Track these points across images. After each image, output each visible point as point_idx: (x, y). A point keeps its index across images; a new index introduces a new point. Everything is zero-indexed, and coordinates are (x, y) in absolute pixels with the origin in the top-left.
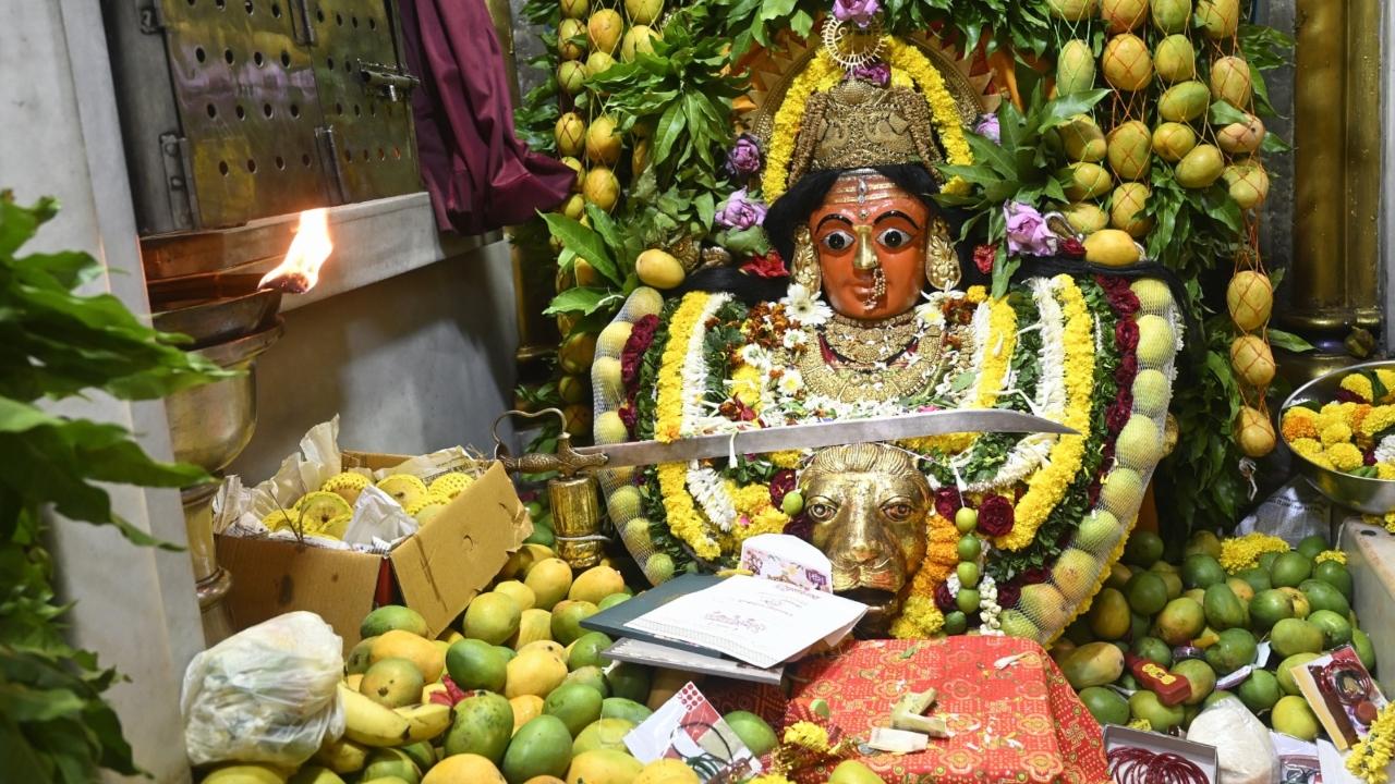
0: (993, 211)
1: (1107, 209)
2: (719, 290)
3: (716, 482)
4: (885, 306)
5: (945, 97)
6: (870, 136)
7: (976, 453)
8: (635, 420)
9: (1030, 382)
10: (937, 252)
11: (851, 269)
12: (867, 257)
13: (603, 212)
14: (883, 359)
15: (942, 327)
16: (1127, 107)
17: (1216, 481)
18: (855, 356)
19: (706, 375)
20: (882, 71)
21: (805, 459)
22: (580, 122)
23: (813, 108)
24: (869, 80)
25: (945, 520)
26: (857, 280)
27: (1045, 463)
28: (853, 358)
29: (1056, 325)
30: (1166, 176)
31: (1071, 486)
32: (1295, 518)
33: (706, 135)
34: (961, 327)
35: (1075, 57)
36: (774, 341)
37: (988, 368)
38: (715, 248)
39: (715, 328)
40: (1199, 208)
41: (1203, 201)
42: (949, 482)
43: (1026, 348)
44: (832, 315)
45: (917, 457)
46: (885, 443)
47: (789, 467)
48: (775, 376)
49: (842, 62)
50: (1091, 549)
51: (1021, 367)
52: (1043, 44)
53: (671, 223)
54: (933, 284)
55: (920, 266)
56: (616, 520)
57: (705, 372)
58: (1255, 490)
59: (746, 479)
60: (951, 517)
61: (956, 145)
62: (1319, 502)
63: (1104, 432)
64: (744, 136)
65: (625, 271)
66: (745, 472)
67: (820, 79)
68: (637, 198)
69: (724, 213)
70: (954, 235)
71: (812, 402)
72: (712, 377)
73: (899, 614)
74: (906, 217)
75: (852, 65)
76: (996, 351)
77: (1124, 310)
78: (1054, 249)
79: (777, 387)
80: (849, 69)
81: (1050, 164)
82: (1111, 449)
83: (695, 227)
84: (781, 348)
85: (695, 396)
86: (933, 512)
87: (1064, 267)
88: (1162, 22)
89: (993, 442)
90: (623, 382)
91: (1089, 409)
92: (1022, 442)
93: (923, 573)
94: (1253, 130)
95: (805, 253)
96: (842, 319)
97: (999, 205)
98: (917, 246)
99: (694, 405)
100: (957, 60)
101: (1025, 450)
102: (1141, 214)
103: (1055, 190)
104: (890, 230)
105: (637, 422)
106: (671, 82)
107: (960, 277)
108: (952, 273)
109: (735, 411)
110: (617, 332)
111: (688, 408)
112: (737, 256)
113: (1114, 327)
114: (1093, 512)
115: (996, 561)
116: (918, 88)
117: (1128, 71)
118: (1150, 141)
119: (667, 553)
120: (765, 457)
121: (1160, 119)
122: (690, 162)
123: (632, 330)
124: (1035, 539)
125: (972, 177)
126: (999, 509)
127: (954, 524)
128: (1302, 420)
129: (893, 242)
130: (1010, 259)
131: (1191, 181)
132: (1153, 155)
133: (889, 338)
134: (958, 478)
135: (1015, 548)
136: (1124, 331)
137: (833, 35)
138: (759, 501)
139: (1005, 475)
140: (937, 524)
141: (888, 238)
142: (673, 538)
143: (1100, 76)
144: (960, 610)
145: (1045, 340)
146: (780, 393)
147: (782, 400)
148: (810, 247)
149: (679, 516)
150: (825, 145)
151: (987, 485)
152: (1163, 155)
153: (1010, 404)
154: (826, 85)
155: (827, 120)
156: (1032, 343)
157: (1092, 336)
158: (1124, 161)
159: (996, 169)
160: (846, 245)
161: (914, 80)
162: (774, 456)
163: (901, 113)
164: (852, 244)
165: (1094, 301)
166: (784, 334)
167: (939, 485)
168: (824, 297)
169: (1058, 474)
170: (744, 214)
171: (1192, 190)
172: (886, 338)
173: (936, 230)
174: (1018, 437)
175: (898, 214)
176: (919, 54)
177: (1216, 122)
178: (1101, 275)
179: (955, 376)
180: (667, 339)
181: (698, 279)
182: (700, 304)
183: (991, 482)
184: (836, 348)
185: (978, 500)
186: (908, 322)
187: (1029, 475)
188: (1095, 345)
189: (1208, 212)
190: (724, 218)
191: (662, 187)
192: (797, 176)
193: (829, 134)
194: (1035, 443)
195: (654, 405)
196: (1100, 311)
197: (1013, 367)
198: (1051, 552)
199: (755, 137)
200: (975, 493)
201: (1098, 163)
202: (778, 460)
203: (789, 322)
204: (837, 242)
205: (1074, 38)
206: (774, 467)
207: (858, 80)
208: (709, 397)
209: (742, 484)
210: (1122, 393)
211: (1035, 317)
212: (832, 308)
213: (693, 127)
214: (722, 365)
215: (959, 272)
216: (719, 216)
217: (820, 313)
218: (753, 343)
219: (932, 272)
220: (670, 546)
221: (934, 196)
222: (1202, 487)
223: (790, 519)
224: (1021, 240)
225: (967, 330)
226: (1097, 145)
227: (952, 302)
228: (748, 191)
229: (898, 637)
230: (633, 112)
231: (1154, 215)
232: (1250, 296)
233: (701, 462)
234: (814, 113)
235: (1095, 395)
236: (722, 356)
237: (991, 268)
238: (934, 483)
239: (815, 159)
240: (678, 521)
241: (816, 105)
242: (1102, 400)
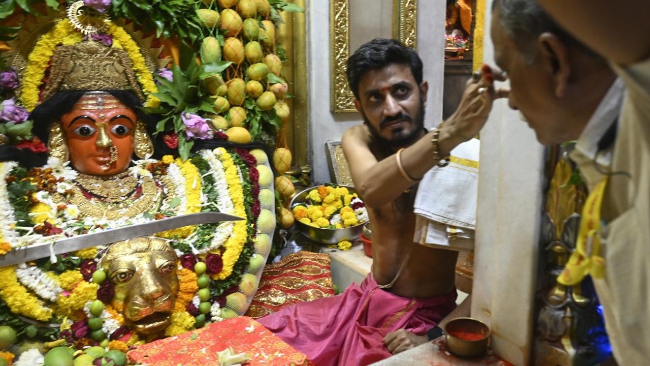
0: (175, 117)
1: (228, 118)
2: (7, 159)
3: (40, 275)
4: (115, 167)
5: (140, 57)
6: (103, 72)
7: (199, 235)
9: (215, 199)
10: (140, 139)
11: (94, 148)
12: (105, 140)
14: (124, 195)
16: (236, 71)
18: (107, 195)
20: (107, 38)
21: (101, 251)
23: (63, 54)
24: (101, 41)
25: (189, 271)
26: (98, 153)
27: (233, 235)
28: (105, 196)
29: (221, 171)
30: (253, 104)
31: (245, 244)
34: (163, 177)
35: (211, 45)
36: (51, 189)
37: (190, 194)
39: (14, 183)
40: (266, 119)
41: (267, 117)
42: (187, 250)
43: (208, 183)
44: (77, 174)
45: (169, 241)
47: (90, 257)
48: (60, 209)
50: (254, 272)
51: (208, 192)
52: (195, 37)
54: (138, 156)
55: (132, 147)
58: (286, 242)
59: (63, 268)
60: (192, 268)
63: (251, 219)
66: (61, 265)
67: (64, 37)
72: (20, 212)
73: (170, 323)
74: (128, 118)
76: (193, 185)
77: (250, 163)
78: (212, 136)
79: (63, 215)
80: (87, 34)
81: (203, 95)
82: (256, 226)
84: (57, 193)
85: (9, 225)
86: (180, 267)
87: (220, 144)
88: (249, 35)
89: (207, 228)
91: (244, 209)
92: (218, 227)
93: (179, 300)
94: (285, 87)
95: (57, 138)
97: (178, 114)
98: (131, 135)
99: (10, 230)
101: (221, 231)
102: (245, 121)
103: (206, 107)
107: (153, 152)
108: (149, 150)
109: (47, 229)
113: (247, 171)
114: (254, 255)
116: (125, 50)
117: (236, 54)
118: (245, 88)
120: (73, 254)
121: (249, 79)
124: (233, 272)
125: (164, 99)
126: (215, 260)
127: (194, 271)
128: (301, 211)
129: (120, 132)
130: (188, 141)
131: (263, 107)
132: (247, 94)
133: (123, 185)
134: (193, 248)
135: (224, 278)
138: (76, 279)
140: (184, 273)
141: (118, 130)
142: (12, 314)
143: (224, 57)
144: (202, 314)
145: (217, 178)
146: (66, 218)
147: (69, 222)
148: (60, 135)
149: (18, 299)
150: (73, 75)
151: (208, 249)
152: (251, 95)
153: (209, 209)
154: (69, 41)
155: (74, 61)
156: (210, 180)
157: (238, 176)
158: (236, 96)
159: (174, 96)
160: (91, 132)
161: (123, 45)
162: (79, 253)
163: (120, 62)
164: (95, 133)
165: (236, 160)
166: (56, 185)
167: (182, 253)
168: (72, 166)
169: (240, 239)
170: (17, 114)
171: (263, 111)
173: (139, 127)
174: (217, 224)
175: (124, 117)
176: (124, 33)
178: (237, 148)
179: (169, 200)
184: (93, 191)
185: (203, 258)
186: (127, 176)
187: (225, 242)
188: (240, 179)
189: (269, 121)
192: (51, 93)
193: (75, 69)
194: (225, 226)
196: (239, 164)
197: (204, 193)
198: (240, 276)
201: (223, 96)
205: (211, 36)
206: (81, 259)
207: (95, 41)
208: (19, 224)
209: (59, 272)
210: (255, 200)
211: (208, 168)
214: (26, 204)
215: (153, 149)
217: (70, 174)
219: (137, 150)
220: (10, 320)
221: (142, 108)
223: (99, 287)
224: (195, 132)
225: (167, 178)
226: (223, 88)
227: (153, 165)
229: (172, 335)
231: (249, 122)
232: (285, 159)
233: (27, 263)
234: (63, 56)
235: (246, 202)
236: (25, 199)
237: (178, 146)
238: (179, 253)
239: (65, 83)
240: (17, 302)
241: (64, 52)
242: (248, 204)
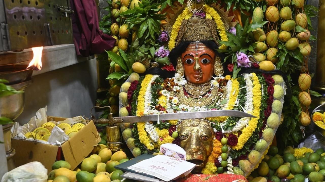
0: (233, 54)
1: (266, 54)
2: (155, 74)
3: (153, 128)
4: (202, 80)
5: (221, 22)
6: (199, 32)
7: (227, 122)
8: (131, 110)
9: (243, 103)
10: (217, 65)
11: (193, 70)
12: (198, 66)
13: (123, 51)
14: (201, 95)
15: (218, 87)
16: (272, 26)
17: (293, 132)
18: (194, 94)
19: (151, 98)
20: (203, 14)
21: (179, 122)
22: (118, 26)
23: (184, 24)
24: (200, 16)
25: (218, 141)
26: (195, 73)
27: (247, 126)
28: (193, 94)
29: (251, 87)
30: (282, 46)
31: (254, 132)
32: (315, 143)
33: (153, 30)
34: (223, 87)
35: (258, 12)
36: (171, 89)
37: (231, 98)
38: (155, 62)
39: (154, 85)
40: (291, 55)
41: (293, 54)
42: (220, 130)
43: (242, 93)
44: (187, 82)
45: (211, 123)
46: (202, 118)
47: (174, 124)
48: (171, 99)
49: (192, 11)
50: (259, 150)
51: (241, 98)
52: (249, 8)
53: (143, 55)
54: (216, 75)
55: (212, 69)
56: (124, 138)
57: (151, 97)
58: (305, 135)
59: (162, 127)
60: (220, 140)
61: (224, 36)
62: (322, 139)
63: (263, 117)
64: (164, 31)
65: (129, 68)
66: (162, 125)
67: (186, 16)
68: (133, 48)
69: (158, 53)
70: (222, 61)
71: (181, 106)
72: (153, 99)
73: (204, 167)
74: (209, 56)
75: (195, 12)
76: (233, 94)
77: (270, 83)
78: (251, 66)
79: (171, 102)
80: (194, 13)
81: (250, 42)
82: (265, 123)
83: (149, 56)
84: (173, 91)
85: (148, 104)
86: (215, 139)
87: (253, 71)
88: (283, 3)
89: (232, 119)
90: (128, 99)
91: (259, 111)
92: (240, 119)
93: (211, 156)
94: (307, 34)
95: (180, 65)
96: (190, 83)
97: (235, 53)
98: (212, 64)
99: (148, 106)
100: (224, 12)
101: (241, 122)
102: (275, 57)
103: (251, 49)
104: (204, 59)
105: (132, 110)
106: (144, 15)
107: (223, 73)
108: (221, 71)
109: (160, 108)
110: (126, 85)
111: (146, 107)
112: (161, 65)
113: (267, 88)
114: (260, 140)
115: (232, 153)
116: (213, 19)
117: (273, 16)
118: (278, 36)
119: (139, 148)
120: (167, 121)
121: (281, 30)
122: (148, 38)
123: (131, 85)
124: (244, 147)
125: (228, 45)
126: (234, 138)
127: (221, 142)
128: (318, 116)
129: (205, 62)
130: (238, 68)
131: (290, 48)
132: (279, 40)
133: (203, 89)
134: (222, 129)
135: (238, 149)
136: (270, 89)
137: (190, 3)
138: (166, 134)
139: (235, 129)
140: (216, 142)
141: (204, 61)
142: (141, 143)
143: (265, 17)
144: (222, 167)
145: (248, 91)
146: (172, 104)
147: (173, 106)
148: (181, 63)
149: (143, 137)
150: (187, 34)
152: (282, 40)
153: (237, 109)
154: (187, 18)
155: (187, 27)
156: (244, 92)
157: (261, 90)
158: (271, 41)
159: (234, 43)
160: (192, 62)
161: (212, 17)
163: (208, 26)
164: (193, 63)
165: (261, 81)
166: (174, 87)
167: (217, 131)
168: (185, 77)
169: (250, 129)
170: (163, 53)
171: (290, 50)
172: (202, 89)
173: (217, 59)
174: (239, 118)
175: (207, 54)
176: (214, 10)
177: (297, 31)
178: (264, 73)
179: (222, 100)
180: (141, 87)
181: (150, 71)
182: (150, 78)
183: (231, 131)
184: (188, 92)
185: (228, 135)
186: (208, 85)
187: (242, 129)
188: (262, 93)
189: (294, 56)
190: (157, 54)
191: (140, 45)
192: (178, 43)
193: (188, 31)
194: (244, 120)
195: (136, 106)
196: (263, 83)
197: (238, 98)
198: (248, 151)
199: (167, 32)
200: (227, 134)
201: (263, 42)
202: (171, 122)
203: (175, 84)
204: (189, 62)
205: (258, 7)
206: (170, 124)
207: (197, 16)
208: (152, 104)
209: (161, 129)
210: (269, 107)
211: (245, 84)
212: (187, 80)
213: (150, 28)
214: (156, 95)
215: (223, 71)
216: (156, 53)
217: (183, 82)
218: (165, 89)
219: (215, 71)
220: (140, 146)
221: (217, 50)
222: (289, 134)
223: (174, 139)
224: (241, 63)
225: (225, 88)
226: (263, 37)
227: (221, 79)
228: (164, 47)
229: (204, 173)
230: (133, 23)
231: (279, 57)
232: (305, 81)
233: (149, 122)
234: (184, 25)
235: (261, 107)
236: (156, 93)
237: (233, 70)
238: (215, 130)
239: (184, 38)
240: (142, 139)
241: (184, 23)
242: (263, 108)
